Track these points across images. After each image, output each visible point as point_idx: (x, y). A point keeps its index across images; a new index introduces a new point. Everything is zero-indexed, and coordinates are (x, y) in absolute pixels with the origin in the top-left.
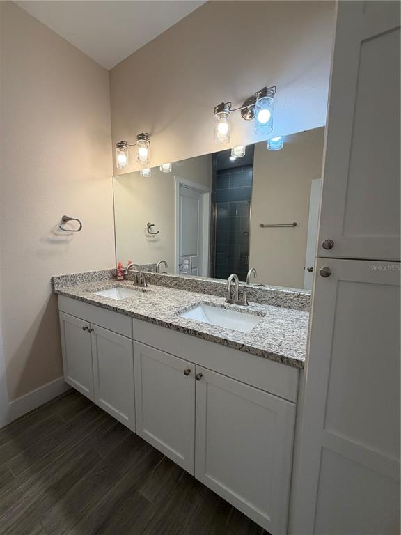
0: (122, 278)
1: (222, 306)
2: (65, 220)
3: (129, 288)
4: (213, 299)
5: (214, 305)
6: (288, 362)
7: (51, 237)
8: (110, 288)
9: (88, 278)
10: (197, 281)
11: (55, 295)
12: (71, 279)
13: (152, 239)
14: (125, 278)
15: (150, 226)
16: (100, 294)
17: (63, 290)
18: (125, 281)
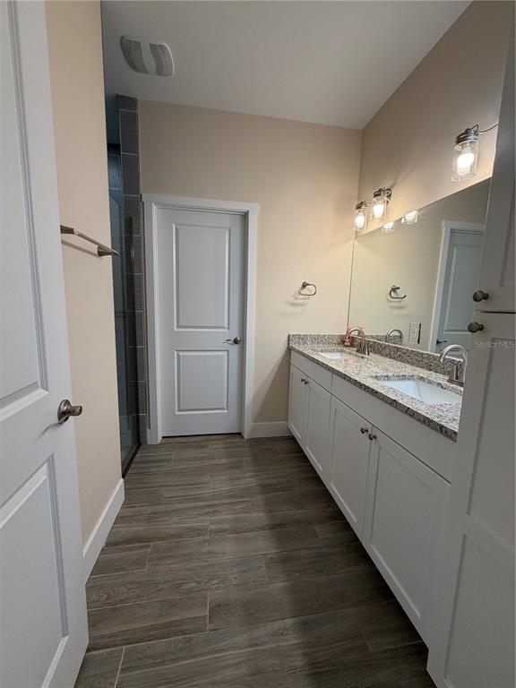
0: (349, 344)
1: (439, 384)
2: (304, 285)
3: (350, 353)
4: (433, 376)
5: (430, 382)
6: (446, 432)
7: (293, 300)
8: (333, 351)
9: (318, 339)
10: (422, 354)
11: (289, 350)
12: (303, 339)
13: (398, 304)
14: (352, 345)
15: (394, 289)
16: (323, 354)
17: (296, 347)
18: (351, 348)
